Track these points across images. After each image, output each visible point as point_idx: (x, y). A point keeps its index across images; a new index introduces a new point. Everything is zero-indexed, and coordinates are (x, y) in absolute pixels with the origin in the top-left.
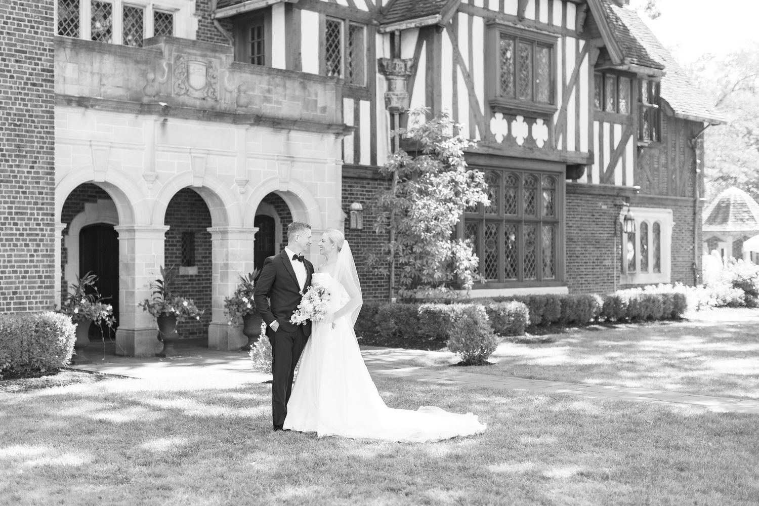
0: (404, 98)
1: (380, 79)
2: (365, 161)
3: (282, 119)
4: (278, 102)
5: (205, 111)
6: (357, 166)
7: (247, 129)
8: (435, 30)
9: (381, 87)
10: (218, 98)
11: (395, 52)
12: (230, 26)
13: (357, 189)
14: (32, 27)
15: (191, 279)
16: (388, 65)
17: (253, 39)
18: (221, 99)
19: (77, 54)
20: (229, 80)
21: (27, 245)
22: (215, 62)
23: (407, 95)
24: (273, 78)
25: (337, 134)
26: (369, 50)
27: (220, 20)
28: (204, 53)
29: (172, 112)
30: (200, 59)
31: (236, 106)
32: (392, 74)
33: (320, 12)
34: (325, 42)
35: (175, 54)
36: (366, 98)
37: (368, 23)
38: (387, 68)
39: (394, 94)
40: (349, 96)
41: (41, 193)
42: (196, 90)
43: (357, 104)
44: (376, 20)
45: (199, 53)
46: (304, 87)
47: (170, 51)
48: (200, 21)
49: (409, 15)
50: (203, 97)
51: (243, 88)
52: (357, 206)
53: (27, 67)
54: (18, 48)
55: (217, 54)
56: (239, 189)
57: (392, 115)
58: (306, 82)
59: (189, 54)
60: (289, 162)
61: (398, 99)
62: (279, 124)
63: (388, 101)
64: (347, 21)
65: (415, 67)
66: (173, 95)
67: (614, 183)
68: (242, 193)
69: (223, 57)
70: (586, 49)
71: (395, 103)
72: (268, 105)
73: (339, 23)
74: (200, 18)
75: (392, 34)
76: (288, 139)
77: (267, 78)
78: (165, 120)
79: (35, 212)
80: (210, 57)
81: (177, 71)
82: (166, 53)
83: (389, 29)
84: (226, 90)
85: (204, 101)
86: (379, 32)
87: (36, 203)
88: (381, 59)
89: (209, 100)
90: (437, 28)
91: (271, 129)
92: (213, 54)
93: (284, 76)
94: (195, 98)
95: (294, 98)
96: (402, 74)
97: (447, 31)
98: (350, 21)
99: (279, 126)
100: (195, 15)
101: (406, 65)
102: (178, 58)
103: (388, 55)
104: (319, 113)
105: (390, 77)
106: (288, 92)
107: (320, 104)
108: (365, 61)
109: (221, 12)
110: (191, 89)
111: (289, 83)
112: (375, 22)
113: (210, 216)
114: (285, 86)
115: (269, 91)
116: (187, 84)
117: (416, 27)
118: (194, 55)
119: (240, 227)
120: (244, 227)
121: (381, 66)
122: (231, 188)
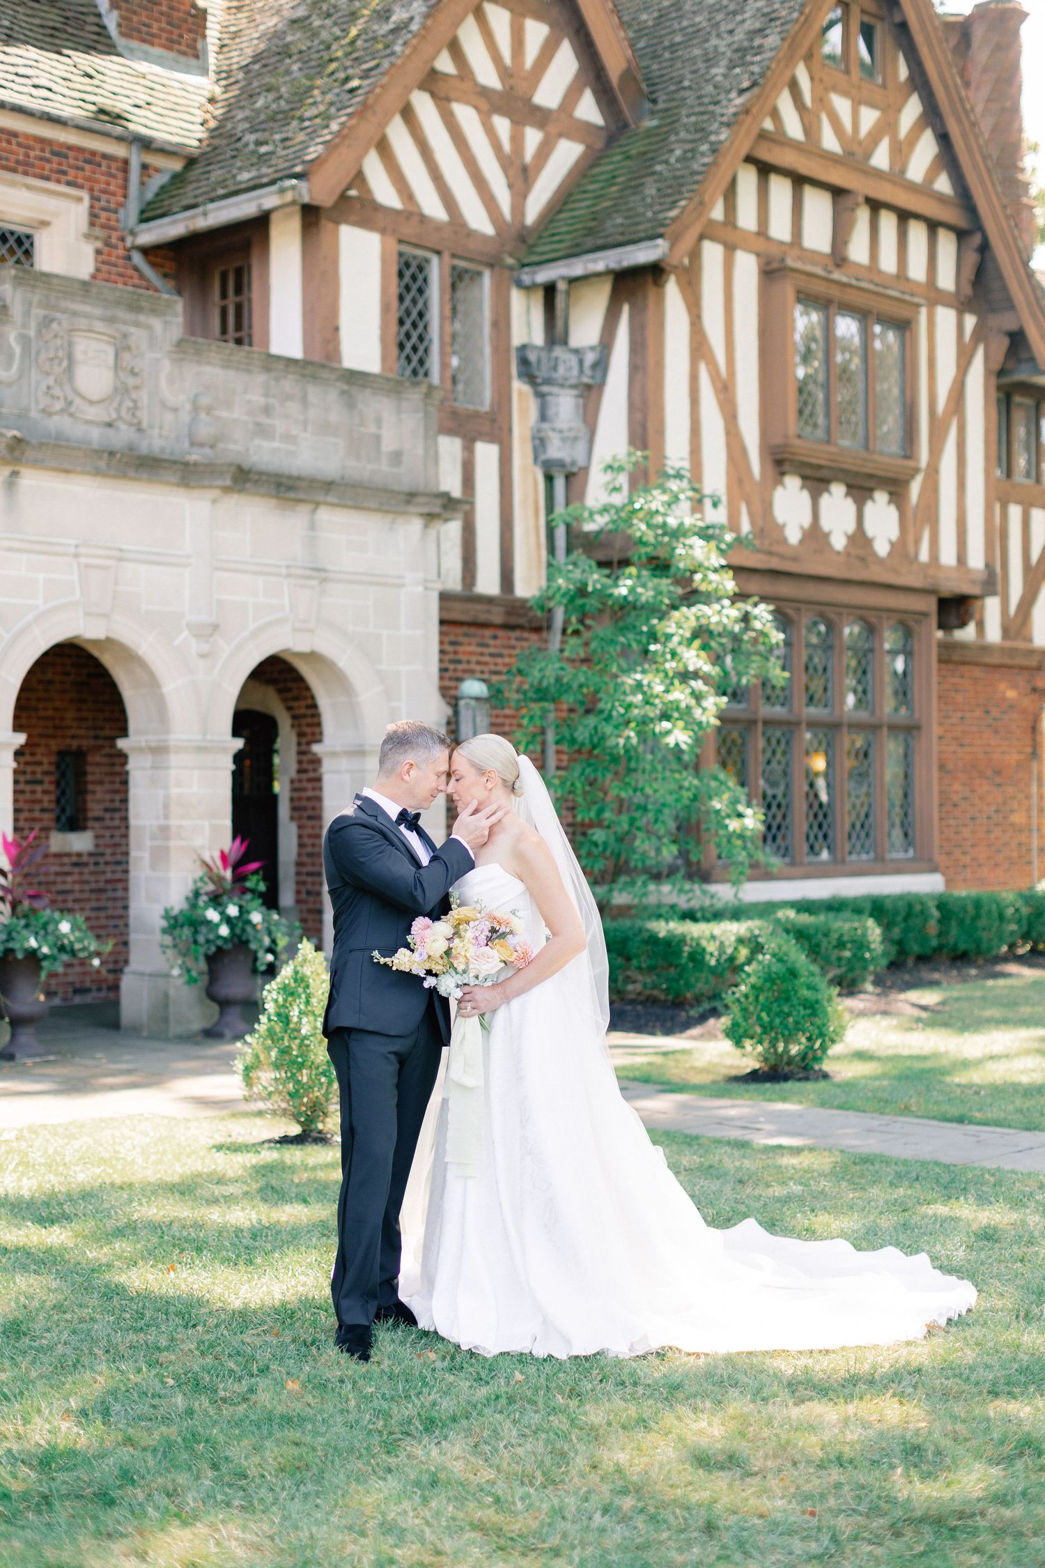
0: (576, 439)
1: (521, 393)
2: (488, 583)
3: (299, 478)
4: (289, 438)
5: (112, 454)
6: (469, 597)
7: (214, 501)
8: (650, 279)
9: (524, 412)
10: (145, 425)
11: (556, 332)
12: (170, 266)
13: (469, 648)
15: (78, 861)
16: (539, 361)
17: (224, 295)
18: (151, 426)
20: (171, 381)
22: (138, 336)
23: (583, 431)
24: (277, 379)
25: (430, 517)
26: (495, 324)
27: (147, 251)
28: (109, 313)
29: (30, 454)
30: (99, 326)
31: (186, 444)
32: (549, 381)
33: (383, 232)
34: (395, 302)
35: (38, 312)
36: (491, 438)
37: (493, 263)
38: (539, 369)
39: (553, 430)
40: (450, 432)
42: (91, 403)
43: (469, 450)
44: (511, 255)
45: (98, 311)
46: (351, 405)
47: (28, 305)
48: (98, 252)
49: (590, 242)
50: (107, 419)
51: (205, 401)
52: (473, 687)
55: (142, 318)
56: (195, 646)
57: (549, 479)
58: (355, 391)
59: (74, 314)
60: (315, 583)
61: (563, 440)
62: (291, 488)
63: (539, 443)
64: (446, 256)
65: (602, 365)
66: (34, 414)
67: (1030, 640)
68: (203, 656)
69: (156, 323)
70: (979, 334)
71: (555, 451)
72: (265, 444)
73: (427, 261)
74: (99, 245)
75: (550, 291)
76: (312, 526)
77: (260, 378)
78: (15, 474)
80: (125, 323)
81: (43, 356)
82: (16, 310)
83: (543, 276)
84: (164, 405)
85: (110, 432)
86: (520, 285)
88: (523, 348)
89: (123, 427)
90: (655, 272)
91: (273, 502)
92: (133, 316)
93: (303, 376)
94: (88, 422)
95: (325, 428)
96: (573, 381)
97: (678, 282)
98: (454, 256)
99: (292, 495)
100: (87, 236)
101: (581, 362)
102: (47, 322)
103: (538, 338)
104: (385, 466)
105: (545, 389)
106: (312, 413)
107: (388, 445)
108: (488, 350)
109: (150, 230)
110: (77, 401)
111: (314, 393)
112: (510, 261)
113: (123, 711)
114: (304, 400)
115: (267, 410)
116: (67, 388)
117: (609, 272)
118: (87, 316)
119: (199, 737)
120: (209, 737)
121: (524, 362)
122: (177, 642)
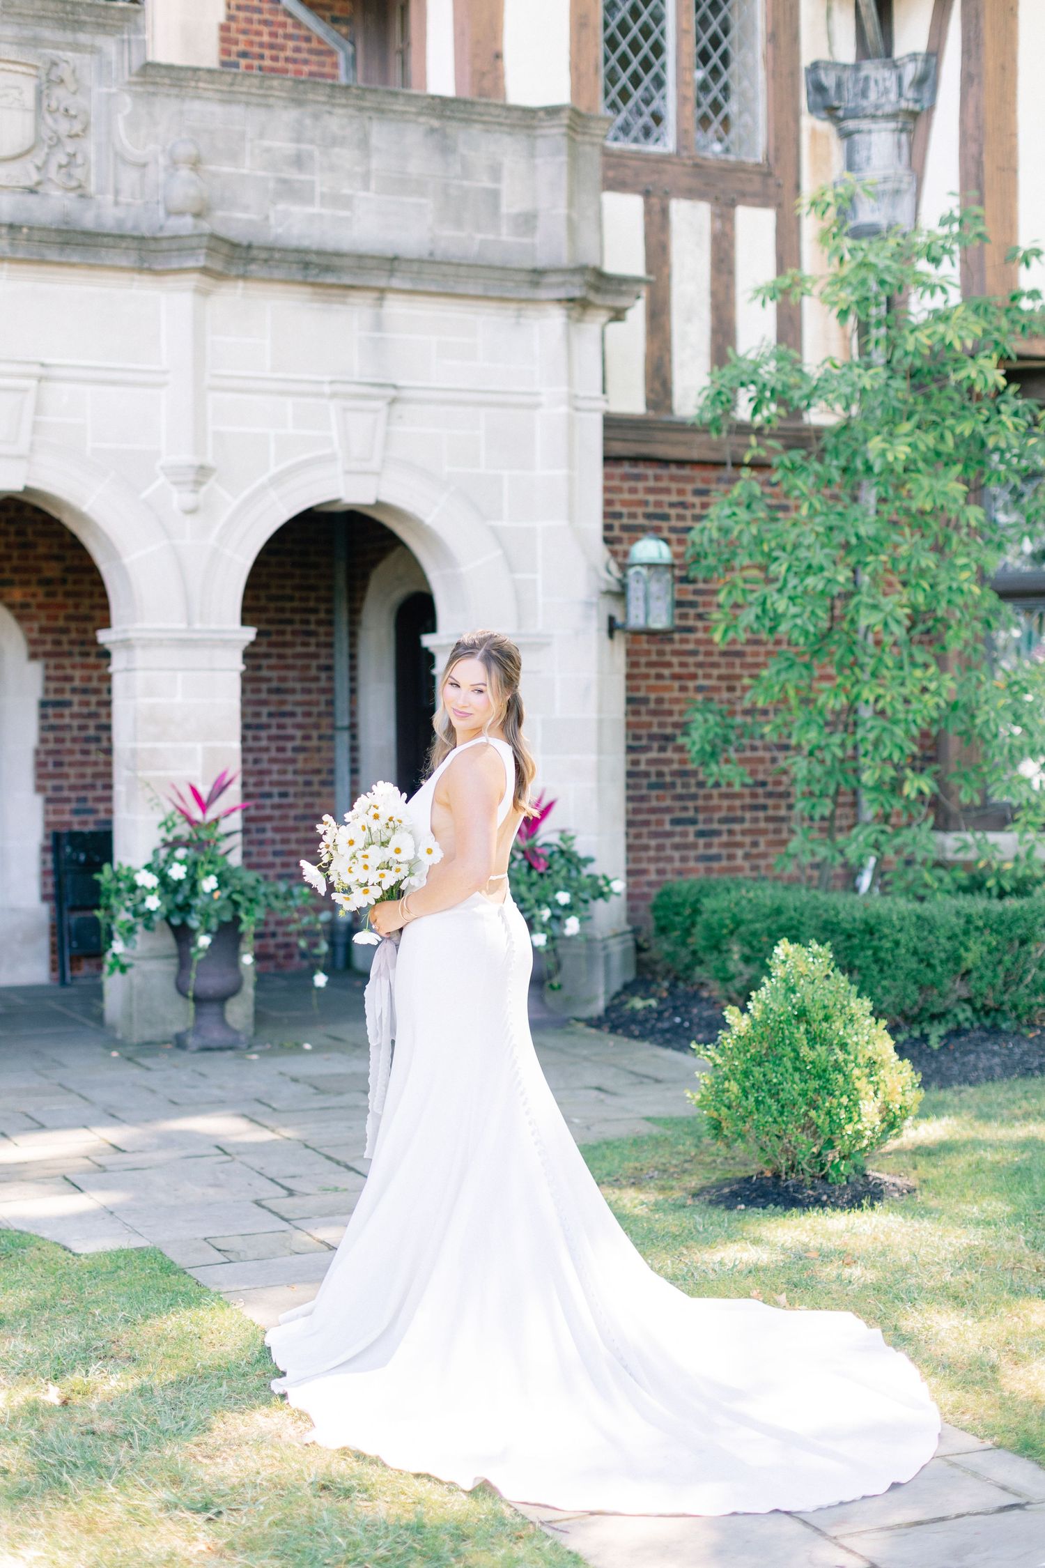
0: (897, 192)
1: (814, 134)
2: (690, 401)
3: (338, 254)
4: (338, 200)
9: (821, 160)
10: (92, 188)
11: (867, 42)
12: (342, 8)
16: (839, 85)
18: (101, 191)
20: (131, 123)
22: (76, 63)
23: (907, 183)
24: (316, 117)
25: (578, 305)
26: (772, 37)
28: (27, 33)
31: (162, 213)
32: (855, 114)
36: (762, 200)
38: (840, 97)
39: (864, 182)
40: (697, 194)
43: (726, 217)
46: (446, 148)
50: (29, 183)
51: (185, 150)
52: (649, 549)
55: (83, 38)
56: (180, 498)
58: (453, 128)
60: (380, 404)
61: (879, 196)
63: (844, 205)
65: (927, 80)
68: (192, 511)
71: (868, 213)
72: (297, 210)
76: (378, 325)
77: (289, 115)
80: (56, 46)
84: (120, 158)
85: (32, 200)
88: (815, 66)
89: (56, 193)
92: (69, 36)
93: (361, 109)
95: (401, 184)
96: (888, 109)
99: (330, 279)
101: (900, 80)
103: (846, 52)
104: (506, 235)
105: (851, 125)
106: (377, 162)
107: (511, 204)
108: (761, 75)
111: (380, 133)
113: (104, 595)
114: (364, 144)
115: (299, 161)
119: (183, 626)
120: (197, 626)
121: (818, 88)
122: (144, 495)
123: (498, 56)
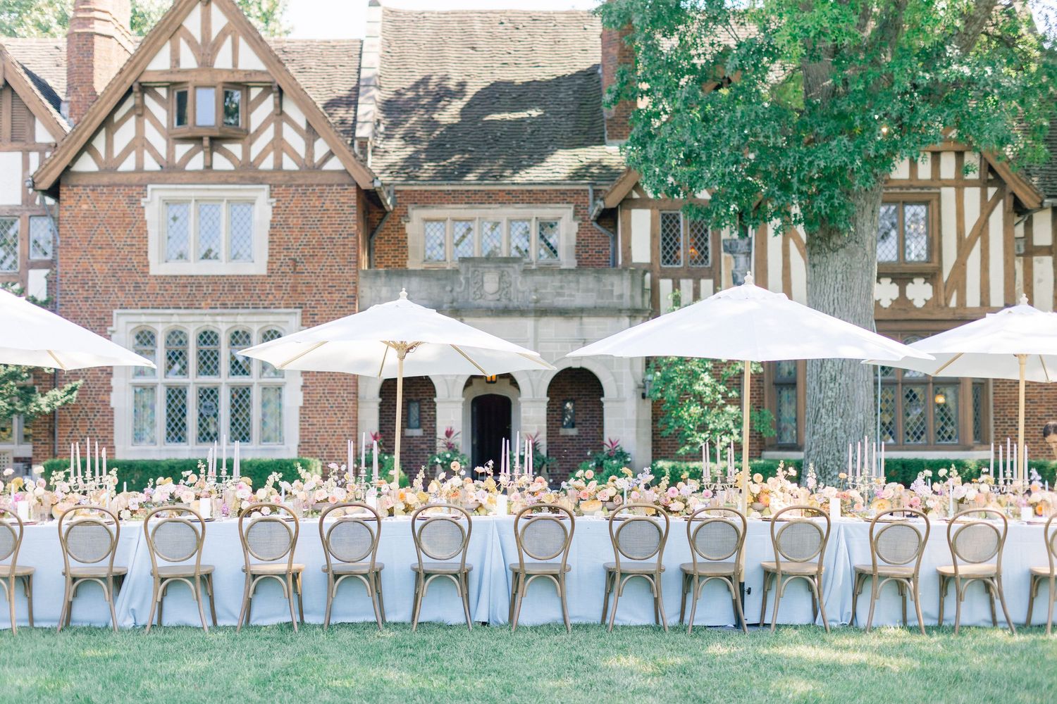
4: (571, 295)
5: (497, 310)
9: (728, 265)
10: (511, 299)
12: (611, 224)
14: (340, 269)
15: (571, 438)
16: (730, 245)
18: (514, 299)
19: (390, 280)
20: (521, 283)
21: (336, 414)
24: (566, 277)
26: (713, 233)
27: (597, 221)
28: (497, 265)
30: (493, 270)
31: (527, 303)
32: (735, 252)
33: (652, 208)
34: (660, 233)
35: (472, 269)
36: (709, 277)
38: (731, 248)
39: (737, 271)
40: (688, 278)
41: (346, 379)
42: (491, 294)
43: (697, 282)
45: (493, 265)
47: (467, 267)
48: (580, 224)
50: (497, 299)
52: (649, 377)
53: (336, 296)
54: (330, 284)
55: (510, 265)
58: (601, 276)
59: (484, 267)
60: (581, 344)
61: (742, 274)
62: (567, 313)
63: (735, 276)
64: (687, 211)
65: (751, 244)
66: (470, 300)
69: (516, 266)
70: (999, 195)
71: (740, 279)
72: (561, 299)
73: (678, 214)
74: (580, 222)
76: (581, 324)
79: (342, 392)
80: (503, 267)
81: (473, 282)
84: (518, 291)
85: (498, 302)
87: (342, 386)
88: (725, 240)
89: (504, 301)
91: (562, 318)
92: (506, 265)
94: (489, 301)
95: (587, 290)
99: (567, 315)
101: (745, 244)
102: (474, 272)
104: (615, 300)
105: (735, 255)
106: (581, 286)
107: (617, 291)
110: (485, 294)
111: (582, 279)
114: (578, 282)
115: (561, 287)
116: (481, 291)
118: (489, 268)
119: (532, 397)
120: (535, 397)
121: (727, 246)
123: (630, 247)
